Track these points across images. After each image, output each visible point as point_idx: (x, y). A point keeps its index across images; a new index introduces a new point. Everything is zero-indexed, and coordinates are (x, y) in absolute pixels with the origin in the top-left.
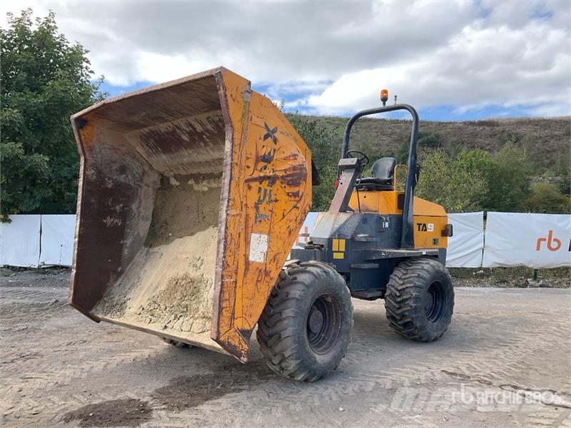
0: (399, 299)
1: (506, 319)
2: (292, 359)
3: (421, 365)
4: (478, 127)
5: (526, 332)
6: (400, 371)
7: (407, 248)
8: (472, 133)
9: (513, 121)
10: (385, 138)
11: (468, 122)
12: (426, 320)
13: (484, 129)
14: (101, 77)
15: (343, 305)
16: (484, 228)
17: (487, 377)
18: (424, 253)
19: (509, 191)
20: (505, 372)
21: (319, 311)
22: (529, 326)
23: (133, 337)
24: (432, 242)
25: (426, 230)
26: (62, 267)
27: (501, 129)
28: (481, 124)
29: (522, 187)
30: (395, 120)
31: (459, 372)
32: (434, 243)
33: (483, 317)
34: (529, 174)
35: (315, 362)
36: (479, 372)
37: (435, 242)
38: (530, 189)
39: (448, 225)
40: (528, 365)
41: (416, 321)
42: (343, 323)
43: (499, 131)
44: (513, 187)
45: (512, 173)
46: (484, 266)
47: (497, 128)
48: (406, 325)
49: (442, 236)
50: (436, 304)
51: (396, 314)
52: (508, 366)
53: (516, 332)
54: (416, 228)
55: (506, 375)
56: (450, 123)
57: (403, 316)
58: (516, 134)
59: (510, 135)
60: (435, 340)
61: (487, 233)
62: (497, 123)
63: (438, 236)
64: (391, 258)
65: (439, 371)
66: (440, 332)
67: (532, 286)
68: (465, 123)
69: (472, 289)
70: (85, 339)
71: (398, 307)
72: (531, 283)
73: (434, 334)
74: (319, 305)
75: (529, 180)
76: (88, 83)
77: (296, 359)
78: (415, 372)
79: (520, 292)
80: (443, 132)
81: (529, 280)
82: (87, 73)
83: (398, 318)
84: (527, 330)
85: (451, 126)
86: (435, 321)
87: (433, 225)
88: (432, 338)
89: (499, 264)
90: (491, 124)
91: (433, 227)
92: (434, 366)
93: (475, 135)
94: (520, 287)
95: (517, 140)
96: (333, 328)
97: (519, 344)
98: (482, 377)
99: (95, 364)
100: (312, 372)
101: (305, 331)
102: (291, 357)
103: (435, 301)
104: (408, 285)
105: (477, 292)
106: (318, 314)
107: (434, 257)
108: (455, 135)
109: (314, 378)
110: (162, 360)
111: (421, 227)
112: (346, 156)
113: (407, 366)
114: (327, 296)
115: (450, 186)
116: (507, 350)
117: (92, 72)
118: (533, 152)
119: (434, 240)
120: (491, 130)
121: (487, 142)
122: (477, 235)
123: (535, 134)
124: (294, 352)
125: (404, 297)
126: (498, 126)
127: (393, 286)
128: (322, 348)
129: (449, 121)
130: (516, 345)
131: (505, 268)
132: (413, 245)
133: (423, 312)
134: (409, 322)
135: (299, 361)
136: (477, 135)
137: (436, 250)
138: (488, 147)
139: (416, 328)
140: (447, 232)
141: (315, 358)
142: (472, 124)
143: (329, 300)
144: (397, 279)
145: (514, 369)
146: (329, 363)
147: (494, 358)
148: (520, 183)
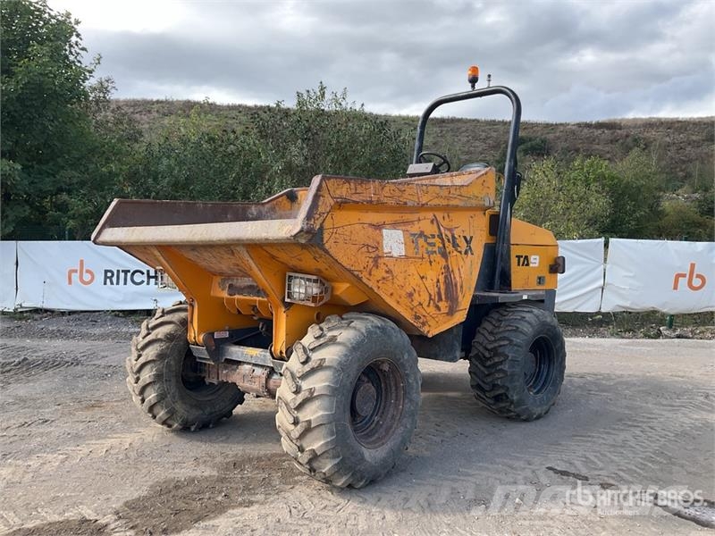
0: (489, 363)
1: (635, 384)
2: (327, 458)
3: (518, 459)
4: (595, 130)
5: (663, 405)
6: (487, 469)
7: (501, 290)
8: (588, 138)
9: (639, 123)
10: (477, 143)
11: (583, 123)
12: (526, 391)
13: (603, 132)
14: (98, 57)
15: (407, 375)
16: (605, 259)
17: (613, 478)
18: (525, 297)
19: (634, 211)
20: (638, 470)
21: (370, 384)
22: (666, 395)
23: (116, 413)
24: (535, 280)
25: (528, 265)
26: (46, 311)
27: (623, 132)
28: (600, 126)
29: (651, 207)
30: (491, 121)
31: (572, 470)
32: (539, 283)
33: (604, 382)
34: (660, 189)
35: (363, 459)
36: (601, 469)
37: (541, 280)
38: (660, 209)
39: (559, 258)
40: (670, 458)
41: (511, 393)
42: (406, 401)
43: (621, 135)
44: (639, 206)
45: (638, 189)
46: (603, 310)
47: (618, 131)
48: (497, 398)
49: (550, 272)
50: (540, 369)
51: (484, 382)
52: (642, 458)
53: (650, 406)
54: (514, 261)
55: (640, 474)
56: (561, 124)
57: (495, 386)
58: (644, 139)
59: (635, 140)
60: (539, 417)
61: (608, 266)
62: (620, 125)
63: (545, 273)
64: (479, 305)
65: (544, 468)
66: (545, 408)
67: (667, 337)
68: (579, 125)
69: (587, 340)
70: (47, 417)
71: (486, 373)
72: (665, 332)
73: (538, 411)
74: (371, 375)
75: (659, 197)
76: (79, 65)
77: (334, 457)
78: (509, 470)
79: (652, 345)
80: (551, 136)
81: (661, 328)
82: (78, 51)
83: (487, 387)
84: (665, 403)
85: (562, 128)
86: (537, 393)
87: (538, 257)
88: (535, 416)
89: (623, 307)
90: (611, 126)
91: (537, 261)
92: (537, 460)
93: (591, 140)
94: (650, 337)
95: (647, 146)
96: (391, 409)
97: (654, 423)
98: (606, 478)
99: (50, 457)
100: (359, 475)
101: (348, 415)
102: (326, 455)
103: (539, 362)
104: (502, 343)
105: (594, 346)
106: (369, 389)
107: (539, 302)
108: (566, 140)
109: (362, 484)
110: (147, 451)
111: (522, 259)
112: (419, 161)
113: (497, 460)
114: (383, 363)
115: (560, 205)
116: (638, 433)
117: (83, 49)
118: (664, 162)
119: (540, 278)
120: (612, 134)
121: (607, 149)
122: (594, 269)
123: (668, 139)
124: (329, 447)
125: (496, 360)
126: (620, 129)
127: (481, 344)
128: (374, 438)
129: (558, 122)
130: (651, 425)
131: (630, 313)
132: (510, 285)
133: (521, 380)
134: (501, 395)
135: (337, 461)
136: (594, 141)
137: (541, 293)
138: (608, 156)
139: (512, 403)
140: (557, 266)
141: (362, 455)
142: (588, 126)
143: (386, 367)
144: (487, 334)
145: (650, 465)
146: (384, 460)
147: (622, 447)
148: (650, 202)
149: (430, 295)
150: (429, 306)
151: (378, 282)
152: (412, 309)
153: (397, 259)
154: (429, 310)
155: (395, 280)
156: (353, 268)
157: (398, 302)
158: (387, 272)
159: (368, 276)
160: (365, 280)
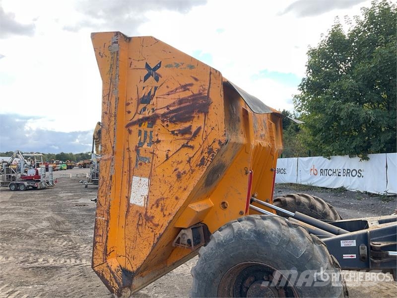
149: (183, 146)
150: (192, 147)
151: (164, 216)
152: (193, 171)
153: (150, 191)
154: (197, 147)
155: (165, 196)
156: (152, 244)
157: (185, 189)
158: (157, 206)
159: (159, 227)
160: (162, 231)
